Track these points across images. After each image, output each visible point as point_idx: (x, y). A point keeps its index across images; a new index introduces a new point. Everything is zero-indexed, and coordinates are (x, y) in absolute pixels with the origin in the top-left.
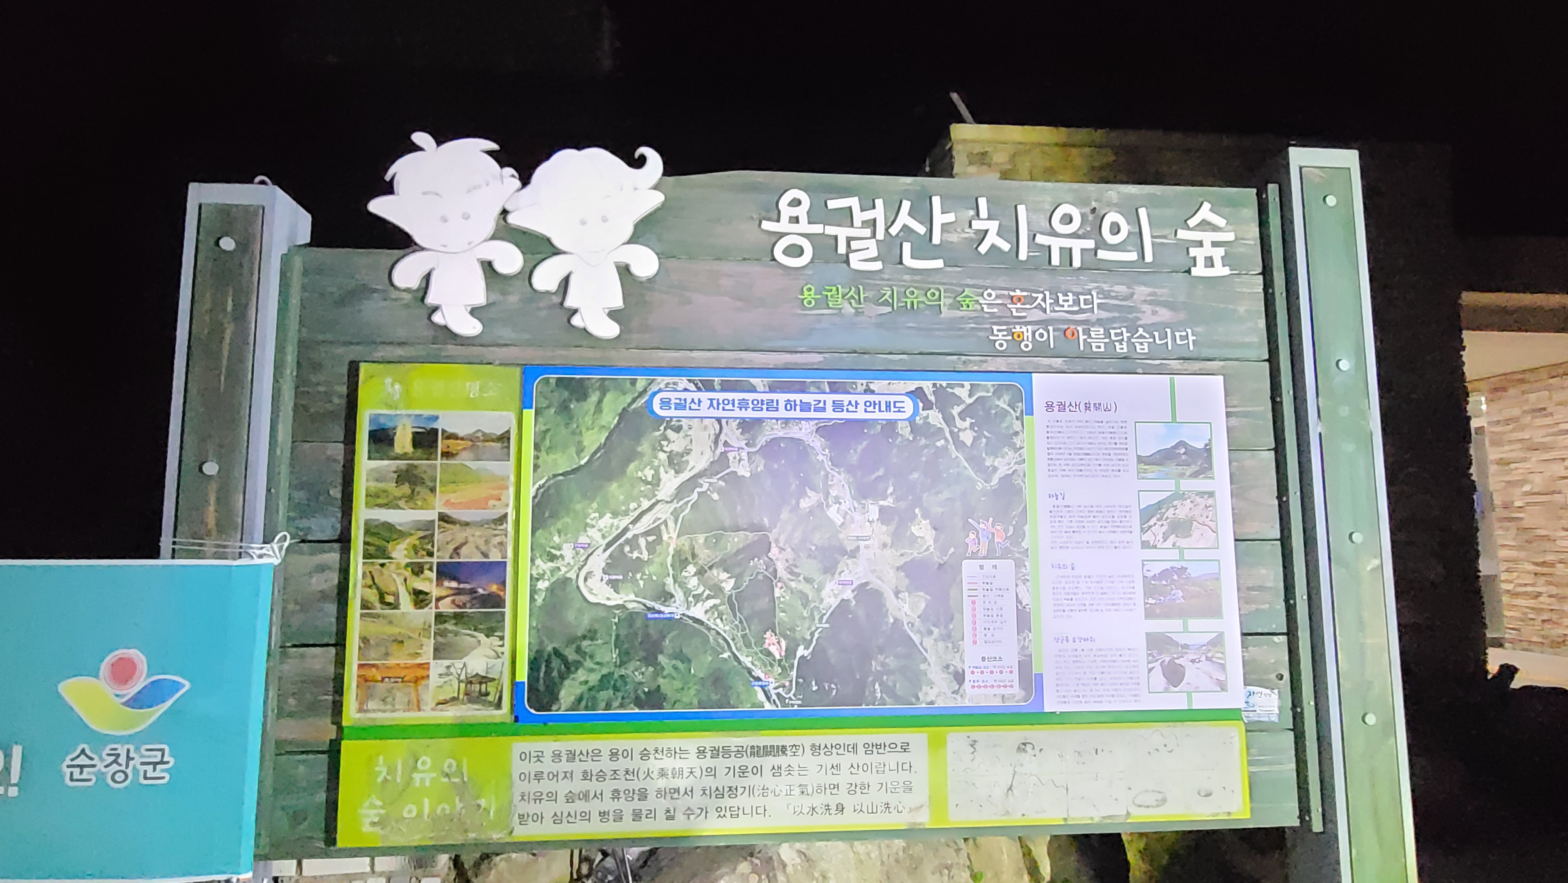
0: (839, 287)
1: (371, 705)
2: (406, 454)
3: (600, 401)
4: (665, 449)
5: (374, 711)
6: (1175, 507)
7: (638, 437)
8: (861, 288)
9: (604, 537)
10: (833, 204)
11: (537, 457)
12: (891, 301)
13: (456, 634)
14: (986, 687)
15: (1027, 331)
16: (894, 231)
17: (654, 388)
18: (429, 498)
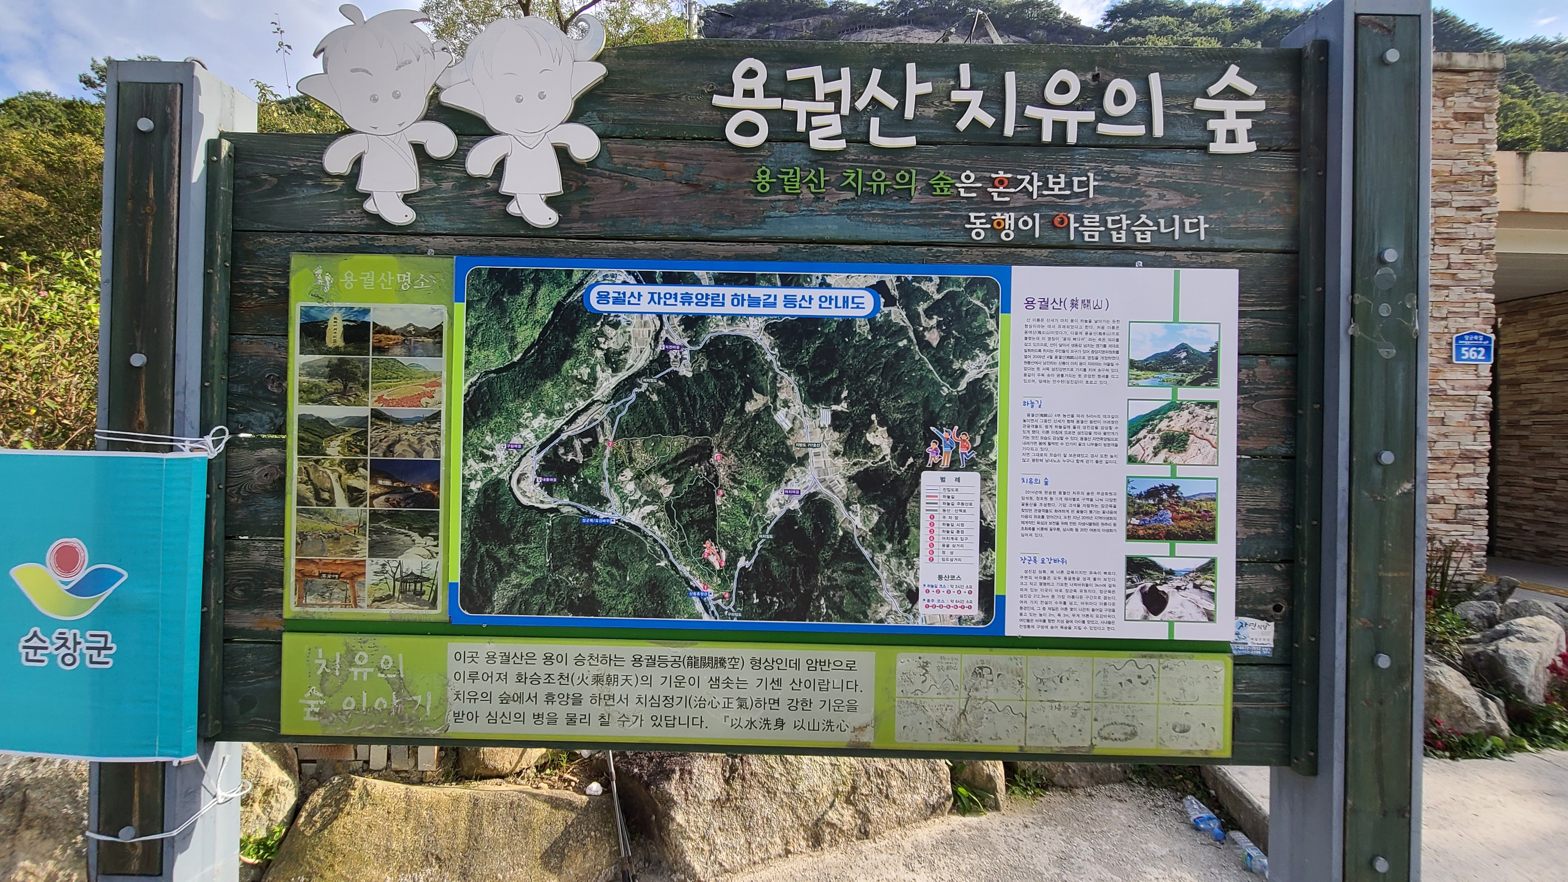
0: (798, 169)
1: (310, 599)
2: (337, 348)
3: (534, 294)
4: (602, 346)
5: (313, 605)
6: (1170, 419)
7: (573, 333)
8: (822, 169)
9: (537, 437)
10: (793, 74)
11: (469, 354)
12: (854, 185)
13: (392, 533)
14: (941, 607)
15: (1008, 219)
16: (861, 104)
17: (591, 281)
18: (362, 394)
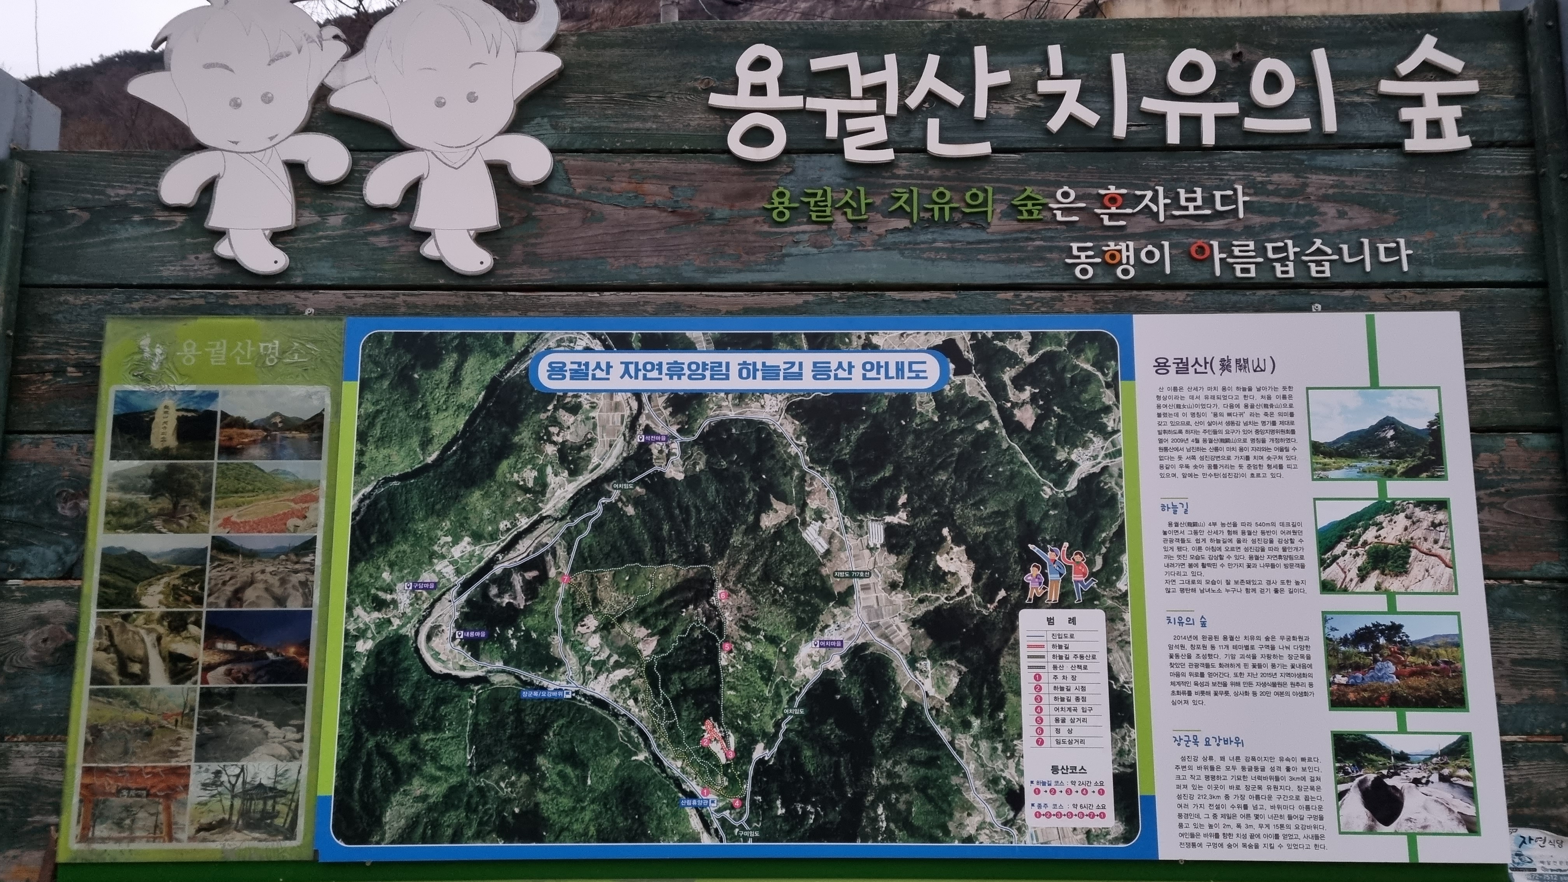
0: (829, 189)
1: (101, 830)
2: (167, 449)
3: (459, 367)
4: (555, 438)
5: (103, 840)
6: (1380, 526)
7: (514, 420)
8: (862, 190)
9: (458, 572)
10: (818, 64)
11: (361, 453)
12: (908, 209)
13: (232, 721)
14: (1059, 815)
15: (1126, 250)
16: (914, 101)
17: (540, 347)
18: (199, 515)
